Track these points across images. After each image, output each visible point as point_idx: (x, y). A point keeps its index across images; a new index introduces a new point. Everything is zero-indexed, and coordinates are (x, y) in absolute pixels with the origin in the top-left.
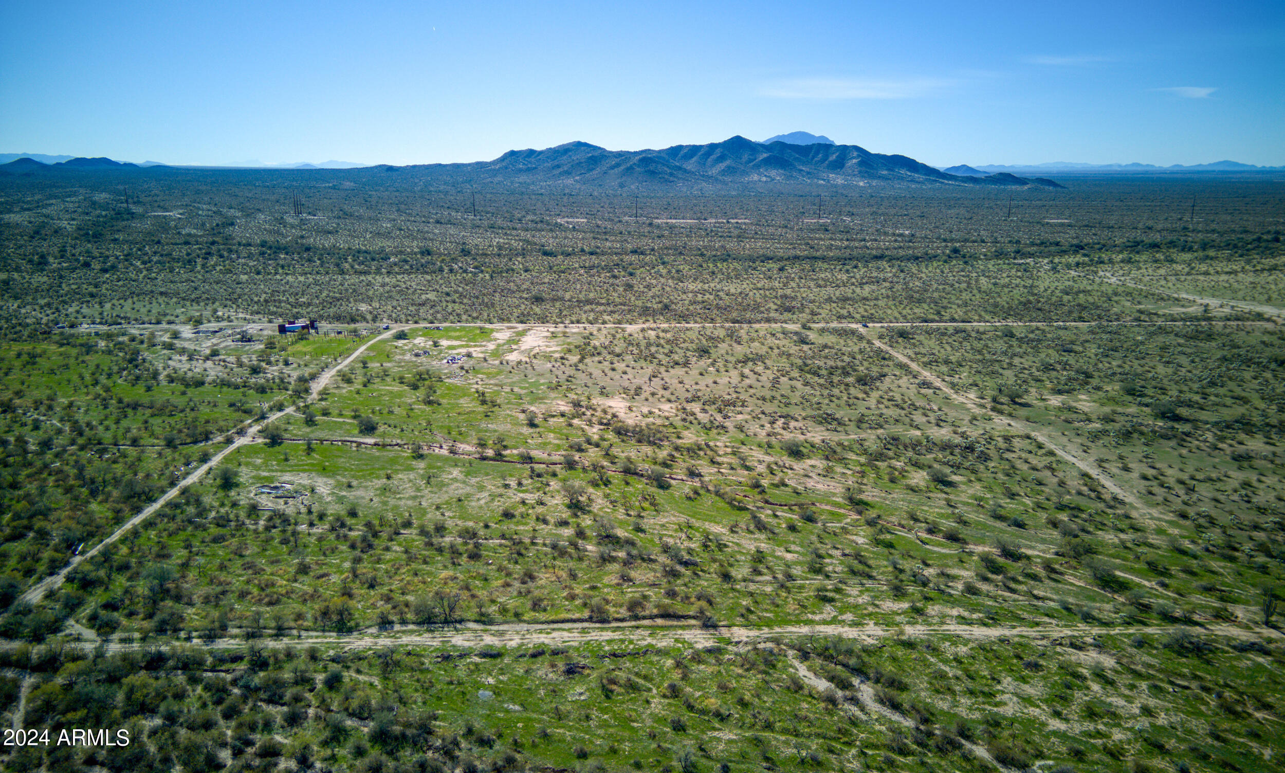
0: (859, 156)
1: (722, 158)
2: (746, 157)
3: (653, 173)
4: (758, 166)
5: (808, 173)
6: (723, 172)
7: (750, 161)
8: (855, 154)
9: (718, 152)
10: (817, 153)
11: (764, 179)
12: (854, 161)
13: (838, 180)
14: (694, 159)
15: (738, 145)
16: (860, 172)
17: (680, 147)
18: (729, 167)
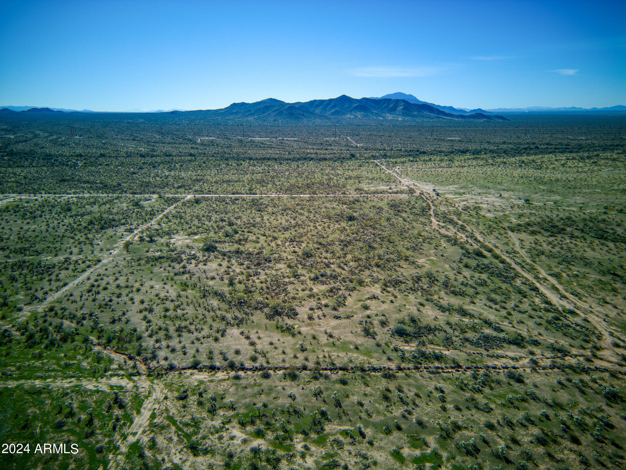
0: (404, 105)
1: (334, 106)
2: (347, 105)
3: (292, 114)
4: (351, 111)
5: (376, 114)
6: (333, 114)
7: (349, 107)
8: (402, 104)
9: (333, 104)
10: (384, 103)
11: (352, 117)
12: (401, 107)
13: (390, 117)
14: (321, 107)
15: (344, 99)
16: (403, 113)
17: (315, 101)
18: (336, 111)
